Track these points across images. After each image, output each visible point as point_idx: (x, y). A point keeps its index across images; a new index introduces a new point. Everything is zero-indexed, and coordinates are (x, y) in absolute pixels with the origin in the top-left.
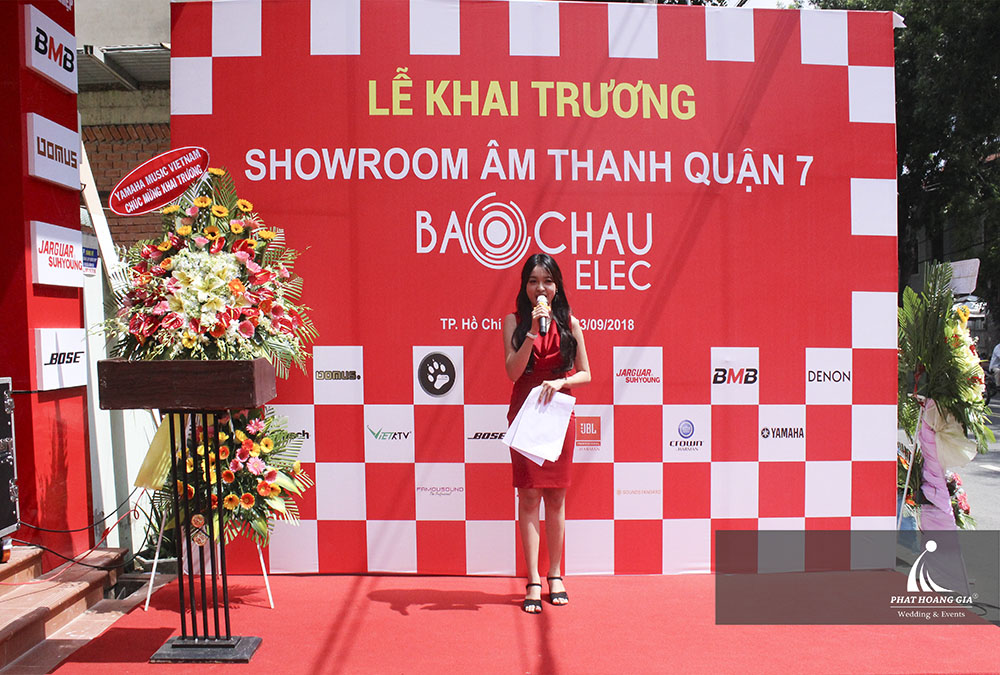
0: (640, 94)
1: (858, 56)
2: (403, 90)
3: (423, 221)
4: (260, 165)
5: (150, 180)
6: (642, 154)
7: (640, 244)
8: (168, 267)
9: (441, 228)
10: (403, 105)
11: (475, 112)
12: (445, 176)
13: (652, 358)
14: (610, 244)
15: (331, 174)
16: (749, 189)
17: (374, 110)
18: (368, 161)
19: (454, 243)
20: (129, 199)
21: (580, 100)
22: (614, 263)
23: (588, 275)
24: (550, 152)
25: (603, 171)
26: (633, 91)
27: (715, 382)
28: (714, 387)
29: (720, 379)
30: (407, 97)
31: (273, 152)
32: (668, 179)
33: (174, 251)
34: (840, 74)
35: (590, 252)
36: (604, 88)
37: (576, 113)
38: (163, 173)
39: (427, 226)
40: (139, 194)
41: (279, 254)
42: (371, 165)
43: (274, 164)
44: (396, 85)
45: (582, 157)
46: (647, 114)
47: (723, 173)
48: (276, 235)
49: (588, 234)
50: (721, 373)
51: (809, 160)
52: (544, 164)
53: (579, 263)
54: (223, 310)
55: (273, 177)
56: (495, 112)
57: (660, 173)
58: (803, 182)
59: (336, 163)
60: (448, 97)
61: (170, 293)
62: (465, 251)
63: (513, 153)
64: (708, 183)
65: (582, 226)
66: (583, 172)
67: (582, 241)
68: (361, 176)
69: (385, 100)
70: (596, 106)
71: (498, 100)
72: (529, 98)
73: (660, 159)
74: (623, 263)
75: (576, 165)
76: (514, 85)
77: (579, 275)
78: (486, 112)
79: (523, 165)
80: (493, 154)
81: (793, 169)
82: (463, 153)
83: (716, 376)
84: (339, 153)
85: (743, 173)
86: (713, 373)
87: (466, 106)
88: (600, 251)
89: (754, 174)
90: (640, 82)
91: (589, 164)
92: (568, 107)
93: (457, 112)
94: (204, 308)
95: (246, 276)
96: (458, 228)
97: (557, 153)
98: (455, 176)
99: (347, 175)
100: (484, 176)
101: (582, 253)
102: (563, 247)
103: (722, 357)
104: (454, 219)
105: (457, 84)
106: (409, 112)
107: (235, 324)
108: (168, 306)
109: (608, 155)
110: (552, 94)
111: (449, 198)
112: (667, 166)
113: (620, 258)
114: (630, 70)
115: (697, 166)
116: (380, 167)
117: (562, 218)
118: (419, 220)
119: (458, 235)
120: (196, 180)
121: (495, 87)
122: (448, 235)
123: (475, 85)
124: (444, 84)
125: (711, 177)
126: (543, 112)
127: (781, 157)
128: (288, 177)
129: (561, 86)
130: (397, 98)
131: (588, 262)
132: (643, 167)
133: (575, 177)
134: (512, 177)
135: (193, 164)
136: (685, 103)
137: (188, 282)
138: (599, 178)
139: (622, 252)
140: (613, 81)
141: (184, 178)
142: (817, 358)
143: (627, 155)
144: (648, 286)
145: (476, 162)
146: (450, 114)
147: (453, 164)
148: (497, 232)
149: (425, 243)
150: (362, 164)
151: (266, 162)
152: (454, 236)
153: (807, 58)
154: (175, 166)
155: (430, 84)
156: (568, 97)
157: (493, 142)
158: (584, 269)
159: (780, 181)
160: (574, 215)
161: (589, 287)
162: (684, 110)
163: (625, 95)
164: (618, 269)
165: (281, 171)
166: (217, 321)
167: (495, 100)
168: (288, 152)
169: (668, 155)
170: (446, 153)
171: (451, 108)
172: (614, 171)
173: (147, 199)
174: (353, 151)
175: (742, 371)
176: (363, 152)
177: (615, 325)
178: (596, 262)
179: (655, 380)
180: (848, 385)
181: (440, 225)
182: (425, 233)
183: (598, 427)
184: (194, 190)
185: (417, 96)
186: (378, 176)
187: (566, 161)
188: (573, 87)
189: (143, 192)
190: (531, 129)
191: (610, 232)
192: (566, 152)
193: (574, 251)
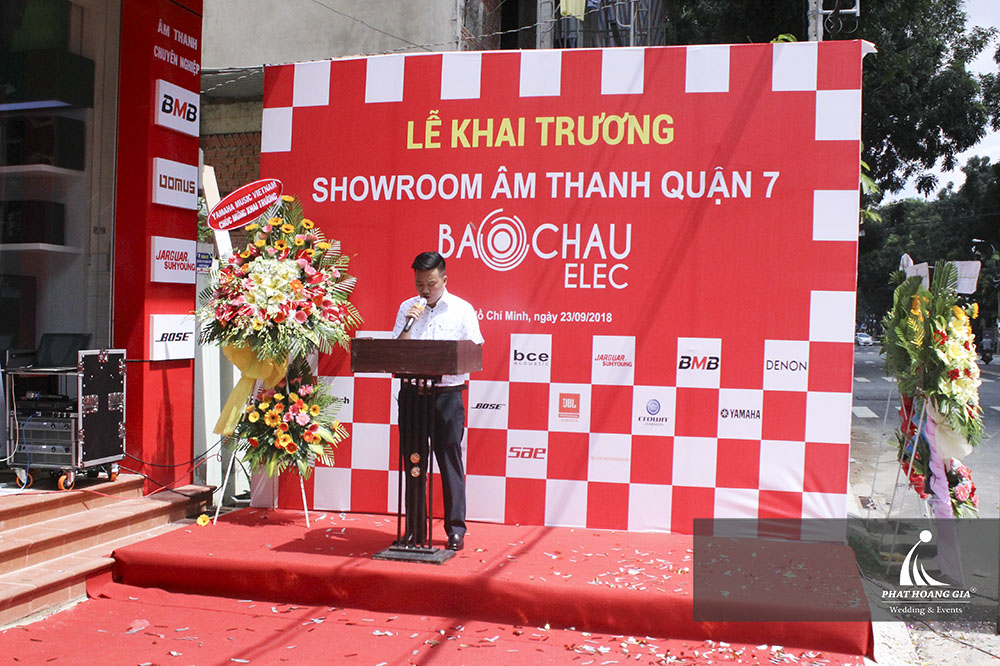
0: (626, 124)
1: (826, 81)
2: (434, 128)
3: (445, 232)
4: (325, 190)
5: (238, 204)
6: (625, 174)
7: (620, 249)
8: (246, 270)
9: (458, 238)
10: (434, 140)
11: (489, 144)
12: (463, 197)
13: (625, 345)
14: (595, 251)
15: (376, 197)
16: (718, 202)
17: (411, 145)
18: (404, 186)
19: (468, 250)
20: (222, 218)
21: (575, 131)
22: (597, 266)
23: (575, 276)
24: (548, 175)
25: (591, 189)
26: (621, 122)
27: (681, 367)
28: (679, 371)
29: (685, 365)
30: (437, 134)
31: (334, 180)
32: (647, 194)
34: (808, 99)
35: (577, 256)
36: (596, 121)
37: (571, 142)
38: (248, 199)
39: (448, 237)
41: (334, 260)
42: (407, 188)
43: (334, 188)
44: (429, 124)
45: (575, 179)
46: (631, 141)
47: (696, 189)
48: (334, 247)
49: (577, 242)
50: (686, 360)
51: (775, 175)
52: (543, 184)
53: (568, 266)
54: (284, 303)
55: (333, 199)
56: (505, 144)
57: (640, 190)
58: (768, 195)
59: (381, 188)
60: (469, 133)
61: (246, 289)
62: (476, 256)
63: (518, 177)
64: (681, 197)
65: (572, 236)
66: (574, 190)
67: (571, 248)
68: (399, 197)
69: (419, 136)
70: (588, 135)
71: (508, 134)
72: (533, 131)
73: (641, 178)
74: (604, 266)
75: (569, 184)
76: (522, 121)
77: (568, 275)
78: (498, 144)
79: (525, 186)
80: (502, 178)
81: (759, 184)
82: (478, 177)
83: (682, 362)
84: (383, 179)
85: (714, 189)
86: (679, 360)
87: (483, 139)
88: (585, 256)
89: (723, 189)
90: (627, 114)
91: (580, 184)
92: (565, 138)
93: (475, 144)
94: (270, 301)
95: (304, 278)
96: (471, 238)
97: (554, 176)
98: (471, 196)
99: (388, 197)
100: (494, 196)
101: (571, 257)
102: (555, 253)
103: (687, 346)
105: (476, 122)
106: (438, 145)
107: (293, 313)
108: (245, 299)
109: (597, 176)
110: (552, 127)
111: (463, 213)
112: (646, 184)
113: (603, 261)
114: (622, 104)
115: (673, 183)
116: (414, 190)
117: (556, 229)
118: (441, 231)
119: (471, 244)
120: (272, 204)
121: (506, 123)
122: (464, 244)
123: (490, 122)
124: (466, 122)
125: (684, 192)
126: (544, 142)
127: (749, 174)
128: (344, 199)
129: (560, 120)
130: (429, 134)
131: (576, 265)
132: (625, 185)
133: (568, 195)
134: (516, 196)
135: (271, 192)
136: (665, 130)
137: (260, 281)
138: (588, 195)
139: (604, 256)
140: (603, 114)
141: (264, 203)
142: (774, 349)
143: (613, 175)
144: (626, 285)
145: (488, 186)
146: (469, 146)
147: (470, 186)
148: (502, 241)
149: (445, 251)
150: (400, 187)
151: (328, 187)
152: (468, 244)
153: (775, 88)
154: (257, 193)
155: (455, 122)
156: (566, 129)
157: (503, 168)
158: (572, 270)
159: (747, 193)
160: (565, 226)
161: (575, 286)
162: (663, 136)
163: (613, 126)
164: (600, 271)
165: (339, 194)
166: (279, 310)
167: (506, 134)
168: (345, 179)
169: (647, 174)
170: (465, 177)
171: (471, 142)
172: (601, 189)
173: (236, 218)
174: (393, 177)
175: (705, 359)
176: (401, 178)
177: (596, 317)
178: (582, 265)
179: (628, 364)
180: (804, 374)
181: (458, 236)
182: (446, 242)
183: (577, 402)
184: (271, 211)
185: (445, 132)
186: (411, 197)
187: (561, 182)
188: (570, 121)
189: (233, 213)
190: (534, 157)
191: (595, 240)
192: (561, 175)
193: (564, 256)
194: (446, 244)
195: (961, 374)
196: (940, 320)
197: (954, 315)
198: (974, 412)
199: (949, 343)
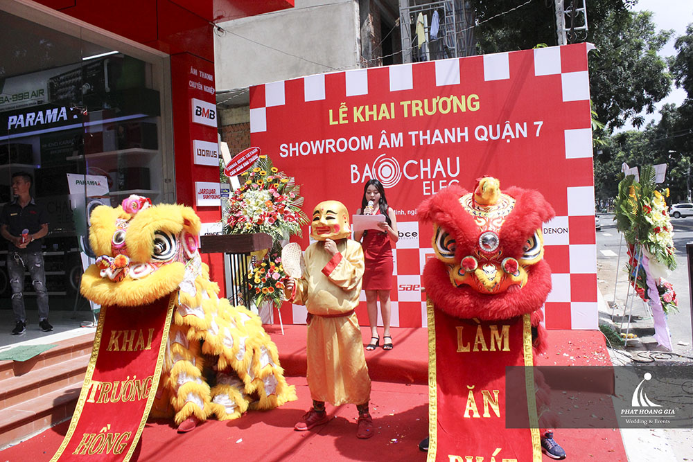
0: (452, 101)
1: (567, 67)
2: (344, 113)
3: (354, 169)
4: (286, 151)
5: (239, 162)
6: (453, 129)
7: (454, 171)
8: (242, 197)
9: (361, 172)
10: (344, 119)
11: (375, 119)
12: (362, 149)
14: (439, 173)
15: (315, 152)
16: (508, 141)
17: (332, 123)
18: (330, 145)
19: (367, 178)
20: (231, 170)
21: (423, 108)
22: (441, 182)
23: (429, 188)
24: (410, 133)
25: (435, 139)
26: (449, 101)
30: (345, 115)
31: (291, 145)
32: (467, 140)
33: (246, 190)
34: (557, 79)
35: (429, 177)
36: (434, 101)
37: (421, 114)
39: (356, 171)
40: (235, 168)
41: (291, 188)
42: (331, 146)
43: (291, 149)
44: (341, 111)
45: (425, 134)
46: (455, 111)
47: (495, 134)
49: (428, 169)
51: (541, 123)
52: (407, 139)
53: (424, 183)
54: (263, 213)
55: (291, 155)
56: (384, 118)
57: (463, 138)
58: (538, 135)
59: (316, 147)
60: (363, 113)
61: (242, 207)
63: (393, 135)
64: (487, 140)
65: (425, 166)
66: (425, 141)
67: (425, 173)
68: (327, 152)
69: (336, 118)
70: (430, 109)
71: (385, 112)
72: (399, 110)
73: (462, 131)
74: (445, 181)
75: (422, 137)
76: (392, 104)
77: (425, 188)
78: (380, 118)
79: (397, 140)
80: (384, 137)
81: (532, 129)
82: (370, 138)
84: (318, 142)
85: (505, 134)
87: (371, 116)
88: (434, 177)
89: (511, 133)
90: (452, 96)
91: (428, 137)
92: (417, 112)
93: (367, 119)
94: (255, 213)
95: (273, 199)
96: (369, 171)
97: (413, 133)
98: (367, 148)
99: (321, 152)
100: (380, 147)
101: (426, 178)
102: (417, 176)
104: (367, 167)
105: (367, 107)
106: (347, 122)
107: (267, 219)
108: (242, 213)
109: (437, 132)
110: (410, 107)
111: (364, 158)
112: (466, 134)
113: (445, 179)
114: (447, 91)
115: (481, 133)
116: (335, 147)
117: (416, 163)
118: (352, 169)
119: (370, 174)
120: (255, 161)
121: (384, 106)
122: (365, 174)
123: (375, 107)
124: (361, 108)
125: (488, 137)
126: (406, 115)
127: (525, 124)
128: (297, 154)
129: (414, 102)
130: (341, 116)
131: (429, 182)
132: (453, 136)
133: (421, 144)
134: (392, 146)
135: (255, 154)
136: (474, 103)
137: (249, 203)
138: (433, 143)
139: (445, 176)
140: (438, 97)
143: (446, 131)
145: (376, 142)
146: (364, 121)
147: (366, 143)
148: (386, 171)
149: (355, 179)
150: (327, 146)
151: (288, 149)
152: (367, 175)
153: (538, 73)
154: (248, 155)
155: (355, 108)
156: (418, 107)
157: (384, 131)
158: (427, 185)
159: (525, 135)
160: (421, 161)
161: (429, 194)
162: (474, 106)
163: (445, 104)
164: (443, 184)
165: (294, 153)
166: (260, 218)
167: (384, 112)
168: (297, 144)
169: (466, 129)
170: (363, 138)
171: (364, 117)
172: (440, 139)
174: (323, 141)
176: (327, 141)
178: (433, 182)
180: (567, 235)
181: (361, 170)
182: (355, 174)
185: (350, 114)
186: (334, 151)
187: (417, 136)
188: (420, 102)
189: (236, 167)
190: (401, 124)
191: (439, 167)
192: (417, 132)
193: (422, 178)
194: (355, 175)
195: (661, 229)
196: (646, 200)
197: (654, 196)
198: (671, 251)
199: (653, 212)
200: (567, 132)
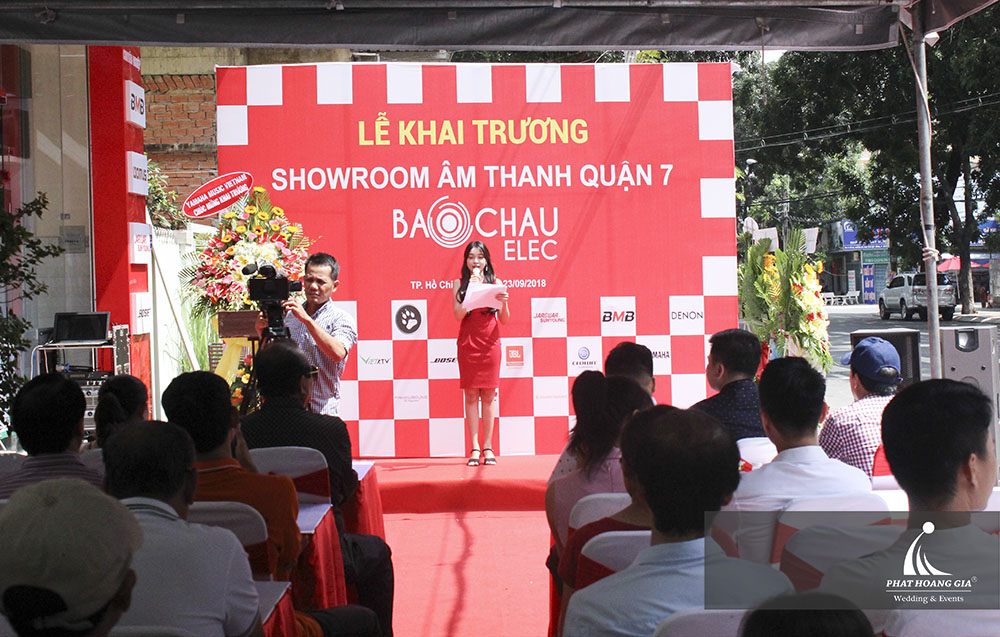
0: (549, 127)
1: (705, 94)
2: (383, 128)
3: (398, 216)
5: (211, 194)
7: (549, 228)
8: (231, 253)
9: (410, 221)
10: (383, 138)
11: (433, 142)
12: (413, 186)
13: (559, 305)
14: (529, 230)
15: (333, 186)
16: (626, 189)
17: (363, 142)
18: (358, 176)
19: (420, 231)
20: (196, 207)
21: (506, 132)
22: (531, 242)
23: (513, 250)
24: (486, 168)
25: (523, 180)
26: (544, 125)
27: (604, 320)
28: (603, 323)
29: (607, 319)
30: (386, 133)
31: (292, 171)
32: (569, 184)
33: (234, 242)
34: (692, 108)
35: (514, 234)
36: (524, 124)
37: (504, 141)
38: (221, 189)
39: (401, 220)
40: (204, 203)
41: (300, 241)
42: (362, 179)
43: (293, 179)
44: (378, 125)
45: (508, 171)
46: (553, 140)
47: (608, 179)
48: (297, 229)
49: (513, 223)
50: (608, 315)
51: (670, 167)
52: (481, 176)
53: (507, 242)
55: (292, 187)
56: (447, 142)
57: (563, 180)
58: (665, 183)
59: (337, 178)
60: (414, 132)
61: (233, 269)
62: (427, 236)
63: (460, 170)
64: (597, 186)
65: (508, 217)
66: (509, 181)
67: (509, 228)
68: (355, 186)
69: (370, 135)
70: (517, 136)
71: (449, 134)
72: (471, 132)
73: (563, 170)
74: (537, 241)
75: (504, 176)
76: (460, 123)
77: (507, 250)
78: (441, 142)
79: (467, 177)
80: (446, 170)
81: (658, 175)
82: (425, 170)
83: (605, 317)
84: (339, 171)
85: (622, 178)
86: (602, 315)
87: (427, 138)
88: (521, 234)
89: (630, 178)
90: (549, 119)
91: (513, 176)
92: (498, 138)
93: (421, 142)
95: (283, 258)
96: (422, 220)
97: (491, 169)
98: (420, 186)
99: (344, 186)
100: (440, 186)
101: (509, 236)
102: (495, 232)
103: (607, 303)
104: (419, 214)
105: (420, 123)
106: (388, 142)
109: (526, 169)
110: (487, 129)
111: (416, 200)
112: (568, 175)
113: (535, 238)
114: (541, 110)
115: (590, 174)
116: (368, 180)
117: (495, 213)
118: (395, 216)
119: (423, 225)
120: (243, 194)
121: (447, 125)
122: (416, 225)
123: (433, 124)
124: (412, 124)
125: (599, 181)
126: (481, 141)
127: (649, 167)
128: (303, 187)
129: (493, 123)
130: (379, 133)
131: (513, 242)
132: (550, 176)
134: (459, 186)
135: (242, 184)
136: (580, 132)
138: (520, 185)
139: (536, 234)
140: (529, 119)
141: (235, 193)
142: (677, 303)
143: (540, 169)
144: (555, 256)
145: (435, 176)
146: (415, 143)
147: (419, 177)
148: (449, 223)
149: (400, 232)
150: (355, 178)
151: (287, 177)
152: (419, 226)
153: (668, 97)
154: (229, 184)
155: (402, 124)
156: (498, 131)
157: (446, 162)
158: (510, 246)
159: (649, 182)
160: (503, 210)
161: (513, 259)
163: (538, 128)
164: (534, 246)
165: (297, 184)
167: (447, 134)
168: (303, 171)
169: (568, 168)
170: (414, 170)
171: (416, 138)
172: (531, 179)
173: (210, 206)
174: (348, 170)
175: (623, 313)
176: (355, 170)
177: (532, 283)
178: (519, 242)
179: (561, 320)
180: (702, 321)
181: (410, 219)
182: (399, 224)
183: (521, 353)
184: (243, 201)
185: (393, 133)
186: (366, 186)
187: (497, 174)
188: (501, 124)
189: (207, 201)
190: (472, 153)
191: (528, 221)
192: (497, 168)
193: (503, 234)
194: (400, 227)
195: (815, 316)
196: (796, 276)
197: (805, 271)
198: (825, 344)
199: (805, 293)
200: (704, 182)
